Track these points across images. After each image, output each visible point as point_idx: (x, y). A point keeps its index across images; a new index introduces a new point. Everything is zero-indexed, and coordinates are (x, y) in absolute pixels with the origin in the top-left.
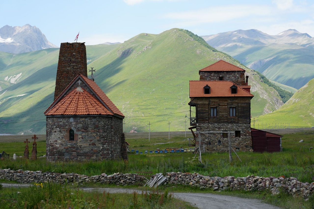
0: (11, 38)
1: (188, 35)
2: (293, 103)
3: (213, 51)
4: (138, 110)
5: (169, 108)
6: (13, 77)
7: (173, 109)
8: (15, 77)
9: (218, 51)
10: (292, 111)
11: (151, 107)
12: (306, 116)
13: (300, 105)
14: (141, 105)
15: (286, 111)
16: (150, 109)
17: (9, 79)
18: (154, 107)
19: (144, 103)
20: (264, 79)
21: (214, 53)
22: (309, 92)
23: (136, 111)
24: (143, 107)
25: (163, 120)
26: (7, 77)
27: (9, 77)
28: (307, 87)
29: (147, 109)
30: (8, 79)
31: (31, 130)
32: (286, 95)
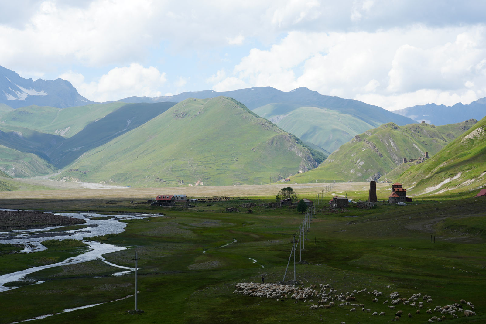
0: (44, 91)
1: (235, 103)
2: (329, 163)
3: (256, 117)
4: (201, 165)
5: (225, 164)
6: (62, 130)
7: (228, 164)
8: (64, 131)
9: (260, 117)
10: (329, 169)
11: (211, 162)
12: (339, 173)
13: (334, 164)
14: (203, 161)
15: (325, 169)
16: (210, 164)
17: (59, 132)
18: (213, 162)
19: (205, 159)
20: (299, 140)
21: (258, 118)
22: (341, 154)
23: (199, 166)
24: (205, 163)
25: (221, 173)
26: (57, 130)
27: (58, 131)
28: (339, 151)
29: (208, 164)
30: (57, 132)
31: (112, 180)
32: (315, 153)
